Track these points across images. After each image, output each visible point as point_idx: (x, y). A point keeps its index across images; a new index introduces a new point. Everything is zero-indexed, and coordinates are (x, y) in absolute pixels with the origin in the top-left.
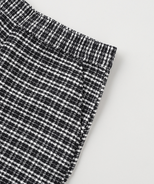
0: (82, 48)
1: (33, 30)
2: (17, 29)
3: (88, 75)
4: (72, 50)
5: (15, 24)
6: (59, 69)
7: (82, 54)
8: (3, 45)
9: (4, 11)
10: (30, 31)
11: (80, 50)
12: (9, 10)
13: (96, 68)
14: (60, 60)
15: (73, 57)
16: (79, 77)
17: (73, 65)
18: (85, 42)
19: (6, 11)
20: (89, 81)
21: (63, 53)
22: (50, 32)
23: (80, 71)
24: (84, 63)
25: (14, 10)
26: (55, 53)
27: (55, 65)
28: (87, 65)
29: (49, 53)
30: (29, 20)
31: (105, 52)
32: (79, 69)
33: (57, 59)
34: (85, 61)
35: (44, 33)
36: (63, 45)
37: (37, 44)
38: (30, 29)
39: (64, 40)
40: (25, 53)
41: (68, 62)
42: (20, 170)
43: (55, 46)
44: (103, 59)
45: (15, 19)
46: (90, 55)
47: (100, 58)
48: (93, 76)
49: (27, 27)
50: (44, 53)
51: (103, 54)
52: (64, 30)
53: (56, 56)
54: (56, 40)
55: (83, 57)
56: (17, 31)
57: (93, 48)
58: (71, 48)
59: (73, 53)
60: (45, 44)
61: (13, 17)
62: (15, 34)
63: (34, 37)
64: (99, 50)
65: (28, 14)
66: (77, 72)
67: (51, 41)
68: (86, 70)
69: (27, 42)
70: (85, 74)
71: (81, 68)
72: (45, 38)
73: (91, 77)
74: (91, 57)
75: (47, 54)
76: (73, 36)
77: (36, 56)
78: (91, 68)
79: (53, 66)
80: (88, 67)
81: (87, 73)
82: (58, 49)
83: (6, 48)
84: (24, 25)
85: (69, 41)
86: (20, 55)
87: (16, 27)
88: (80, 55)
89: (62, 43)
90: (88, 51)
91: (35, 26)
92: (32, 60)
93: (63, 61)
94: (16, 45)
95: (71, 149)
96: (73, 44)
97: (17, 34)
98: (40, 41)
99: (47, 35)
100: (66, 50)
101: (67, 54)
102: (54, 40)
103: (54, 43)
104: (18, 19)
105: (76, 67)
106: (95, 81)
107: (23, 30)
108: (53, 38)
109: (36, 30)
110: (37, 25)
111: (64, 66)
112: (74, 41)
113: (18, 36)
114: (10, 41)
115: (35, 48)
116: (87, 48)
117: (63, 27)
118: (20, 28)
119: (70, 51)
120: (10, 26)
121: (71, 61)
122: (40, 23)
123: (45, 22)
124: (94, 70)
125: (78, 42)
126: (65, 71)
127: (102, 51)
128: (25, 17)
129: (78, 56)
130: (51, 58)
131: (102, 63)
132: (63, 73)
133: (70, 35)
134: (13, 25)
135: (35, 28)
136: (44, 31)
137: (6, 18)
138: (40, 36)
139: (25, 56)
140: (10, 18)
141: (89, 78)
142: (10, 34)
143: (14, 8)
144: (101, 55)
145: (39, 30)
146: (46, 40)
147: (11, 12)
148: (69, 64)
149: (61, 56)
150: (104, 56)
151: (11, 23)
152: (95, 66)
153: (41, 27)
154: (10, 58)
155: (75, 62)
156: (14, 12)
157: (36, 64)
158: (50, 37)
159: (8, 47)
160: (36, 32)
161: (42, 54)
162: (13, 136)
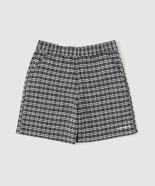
0: (104, 49)
1: (84, 55)
2: (78, 58)
3: (112, 56)
4: (101, 51)
5: (76, 57)
6: (101, 61)
7: (105, 50)
8: (78, 67)
9: (69, 56)
10: (83, 56)
11: (103, 50)
12: (71, 54)
13: (113, 52)
14: (99, 58)
15: (103, 54)
16: (110, 59)
17: (105, 57)
18: (103, 46)
19: (70, 55)
20: (114, 57)
21: (98, 55)
22: (89, 51)
23: (109, 57)
24: (108, 53)
25: (72, 53)
26: (96, 57)
27: (99, 60)
28: (109, 53)
29: (94, 58)
30: (80, 52)
31: (112, 44)
32: (107, 56)
33: (98, 58)
34: (108, 52)
35: (88, 53)
36: (97, 52)
37: (89, 58)
38: (82, 55)
39: (96, 50)
40: (87, 64)
41: (102, 56)
42: (114, 101)
43: (94, 54)
44: (113, 47)
45: (75, 56)
46: (108, 49)
47: (112, 48)
48: (114, 55)
49: (81, 55)
50: (93, 59)
51: (112, 45)
52: (93, 47)
53: (97, 58)
54: (93, 52)
55: (106, 51)
56: (79, 59)
57: (107, 46)
58: (100, 51)
59: (102, 52)
60: (91, 56)
61: (74, 56)
62: (79, 61)
63: (86, 57)
64: (110, 45)
65: (78, 51)
66: (108, 58)
67: (92, 54)
68: (110, 55)
69: (85, 60)
70: (110, 56)
71: (108, 55)
72: (89, 54)
73: (113, 56)
74: (109, 49)
75: (94, 59)
76: (98, 47)
77: (91, 62)
78: (111, 53)
79: (98, 61)
80: (110, 53)
81: (111, 55)
82: (96, 55)
83: (80, 67)
84: (80, 55)
85: (98, 49)
86: (86, 66)
87: (77, 58)
88: (105, 51)
89: (96, 52)
90: (106, 48)
91: (83, 53)
92: (90, 65)
93: (100, 58)
94: (82, 64)
95: (124, 83)
96: (100, 49)
97: (80, 60)
98: (88, 57)
99: (89, 53)
100: (99, 53)
101: (100, 54)
102: (93, 53)
103: (93, 54)
104: (76, 55)
105: (106, 56)
106: (115, 56)
107: (80, 57)
108: (92, 52)
109: (85, 54)
110: (84, 52)
111: (102, 59)
112: (99, 48)
113: (81, 61)
114: (80, 64)
115: (89, 60)
116: (105, 47)
117: (92, 46)
118: (79, 57)
119: (100, 53)
120: (75, 59)
121: (103, 55)
122: (84, 50)
123: (85, 49)
124: (112, 53)
125: (101, 48)
126: (104, 60)
127: (111, 45)
128: (78, 52)
129: (104, 52)
130: (96, 59)
131: (114, 49)
132: (103, 61)
133: (96, 47)
134: (76, 58)
135: (84, 53)
136: (87, 52)
137: (72, 57)
138: (87, 55)
139: (88, 65)
140: (73, 56)
141: (113, 57)
142: (77, 61)
143: (72, 52)
144: (111, 46)
145: (85, 53)
146: (90, 55)
147: (72, 54)
148: (103, 57)
149: (99, 56)
150: (113, 46)
151: (74, 58)
152: (112, 51)
153: (85, 52)
154: (84, 70)
155: (104, 55)
156: (73, 54)
157: (92, 65)
158: (91, 53)
159: (80, 66)
160: (85, 55)
161: (92, 60)
162: (104, 93)
